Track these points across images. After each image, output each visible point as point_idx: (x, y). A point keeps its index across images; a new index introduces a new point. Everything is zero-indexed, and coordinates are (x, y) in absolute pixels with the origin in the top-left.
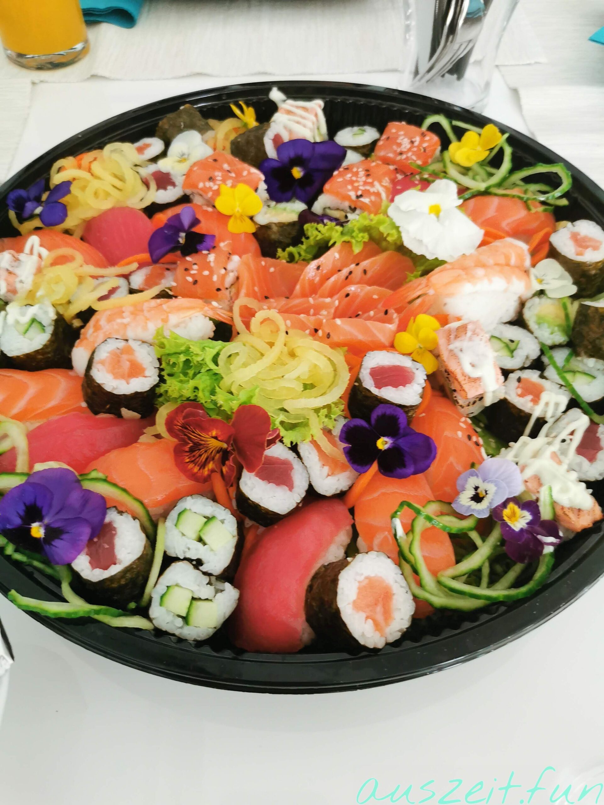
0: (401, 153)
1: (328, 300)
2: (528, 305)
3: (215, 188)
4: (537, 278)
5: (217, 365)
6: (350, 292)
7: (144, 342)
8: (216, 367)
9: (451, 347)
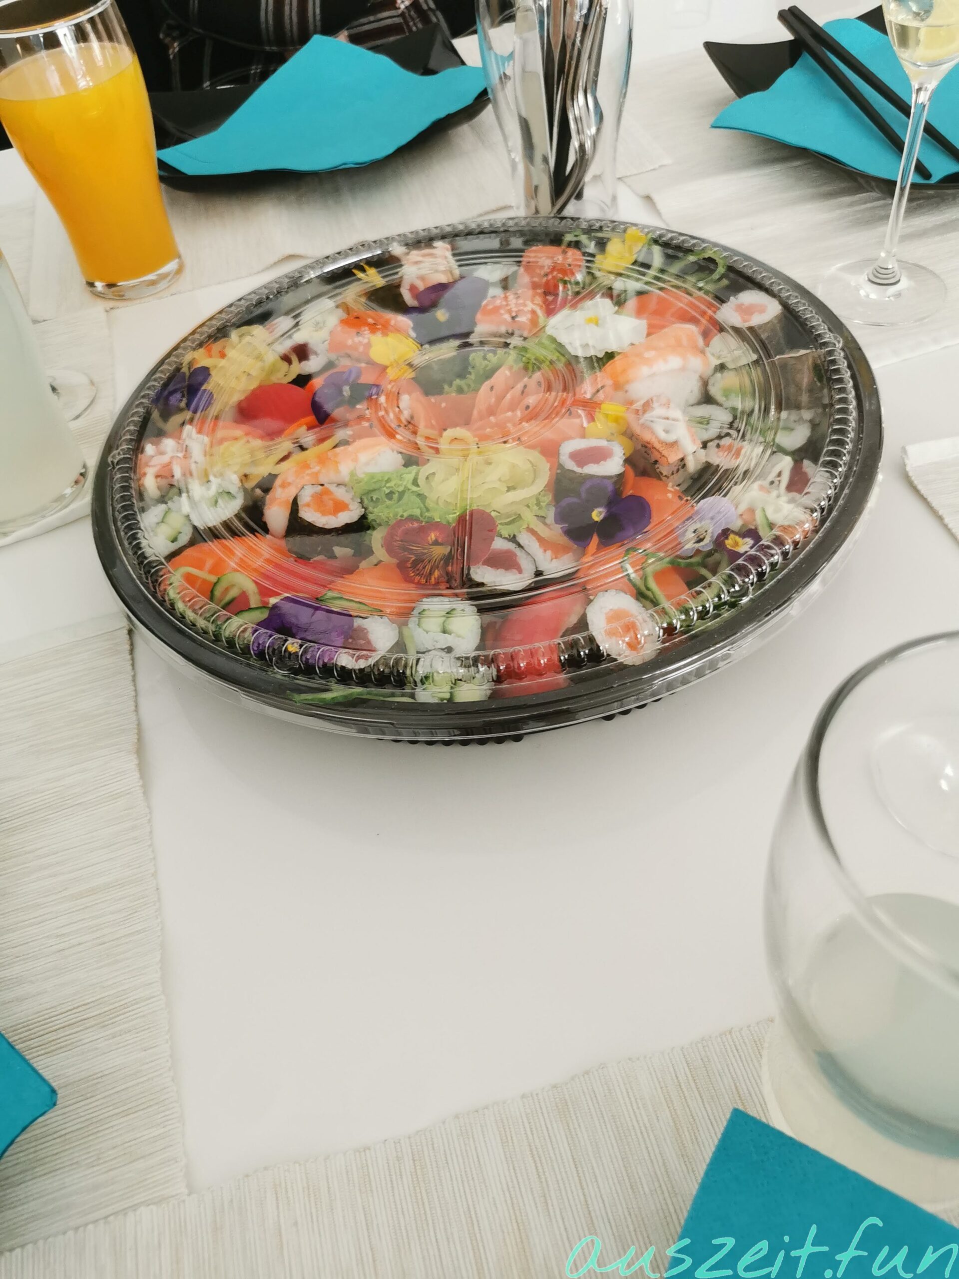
0: (546, 275)
1: (509, 414)
2: (711, 382)
3: (366, 341)
4: (713, 355)
5: (418, 486)
6: (530, 405)
7: (339, 485)
8: (418, 489)
9: (642, 421)
